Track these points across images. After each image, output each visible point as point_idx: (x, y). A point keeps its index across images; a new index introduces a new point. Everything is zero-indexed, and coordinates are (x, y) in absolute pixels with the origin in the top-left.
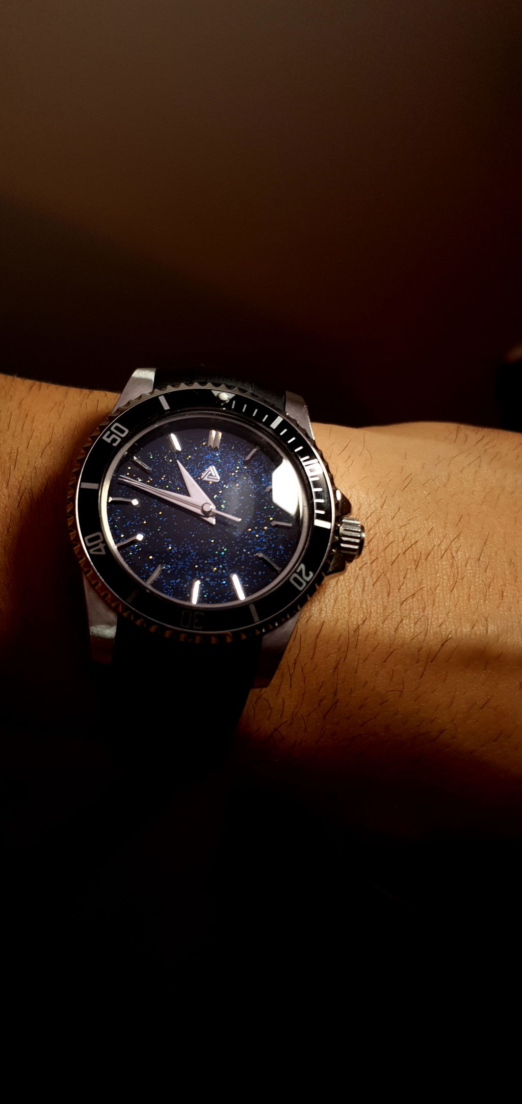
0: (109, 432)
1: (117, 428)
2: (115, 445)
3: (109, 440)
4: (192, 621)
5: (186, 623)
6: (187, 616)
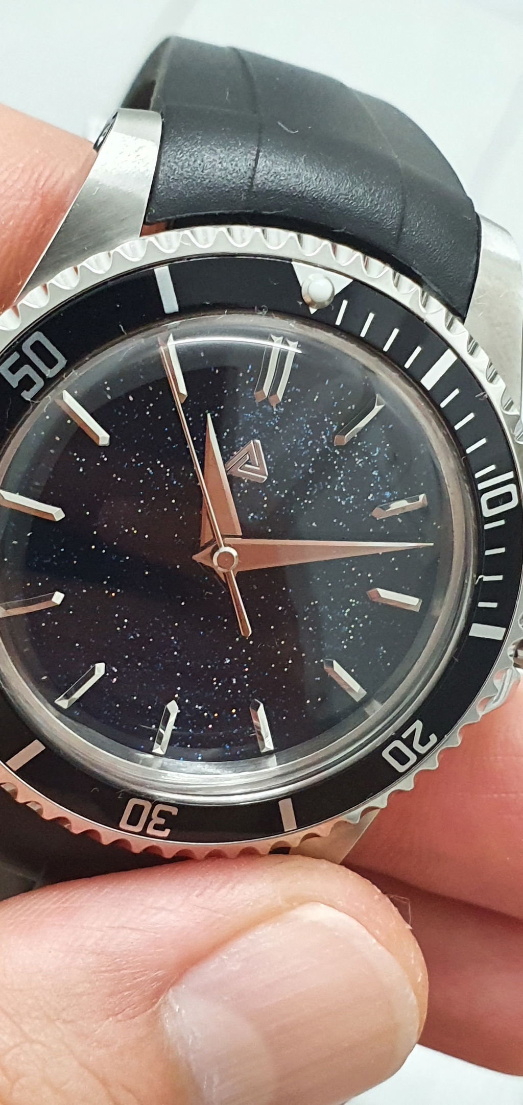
0: (15, 356)
1: (37, 347)
2: (27, 395)
3: (14, 380)
4: (149, 819)
5: (133, 821)
6: (138, 810)
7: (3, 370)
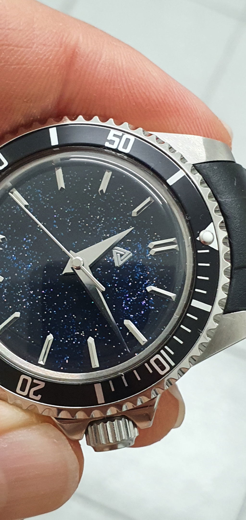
3: (110, 137)
7: (113, 132)
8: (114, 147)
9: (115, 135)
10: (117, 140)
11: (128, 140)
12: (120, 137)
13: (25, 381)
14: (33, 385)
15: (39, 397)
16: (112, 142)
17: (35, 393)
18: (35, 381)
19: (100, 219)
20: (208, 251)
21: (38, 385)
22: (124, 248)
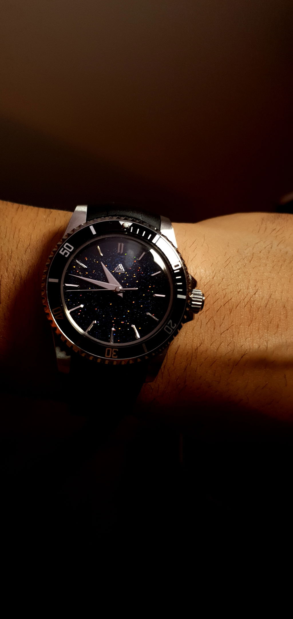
2: (66, 256)
3: (63, 254)
4: (112, 353)
5: (108, 354)
6: (109, 351)
7: (60, 252)
8: (69, 253)
9: (63, 251)
10: (65, 251)
11: (67, 246)
12: (65, 249)
13: (167, 329)
14: (169, 325)
15: (176, 325)
16: (66, 254)
17: (173, 326)
18: (168, 324)
19: (98, 273)
20: (132, 228)
21: (170, 322)
22: (116, 267)
